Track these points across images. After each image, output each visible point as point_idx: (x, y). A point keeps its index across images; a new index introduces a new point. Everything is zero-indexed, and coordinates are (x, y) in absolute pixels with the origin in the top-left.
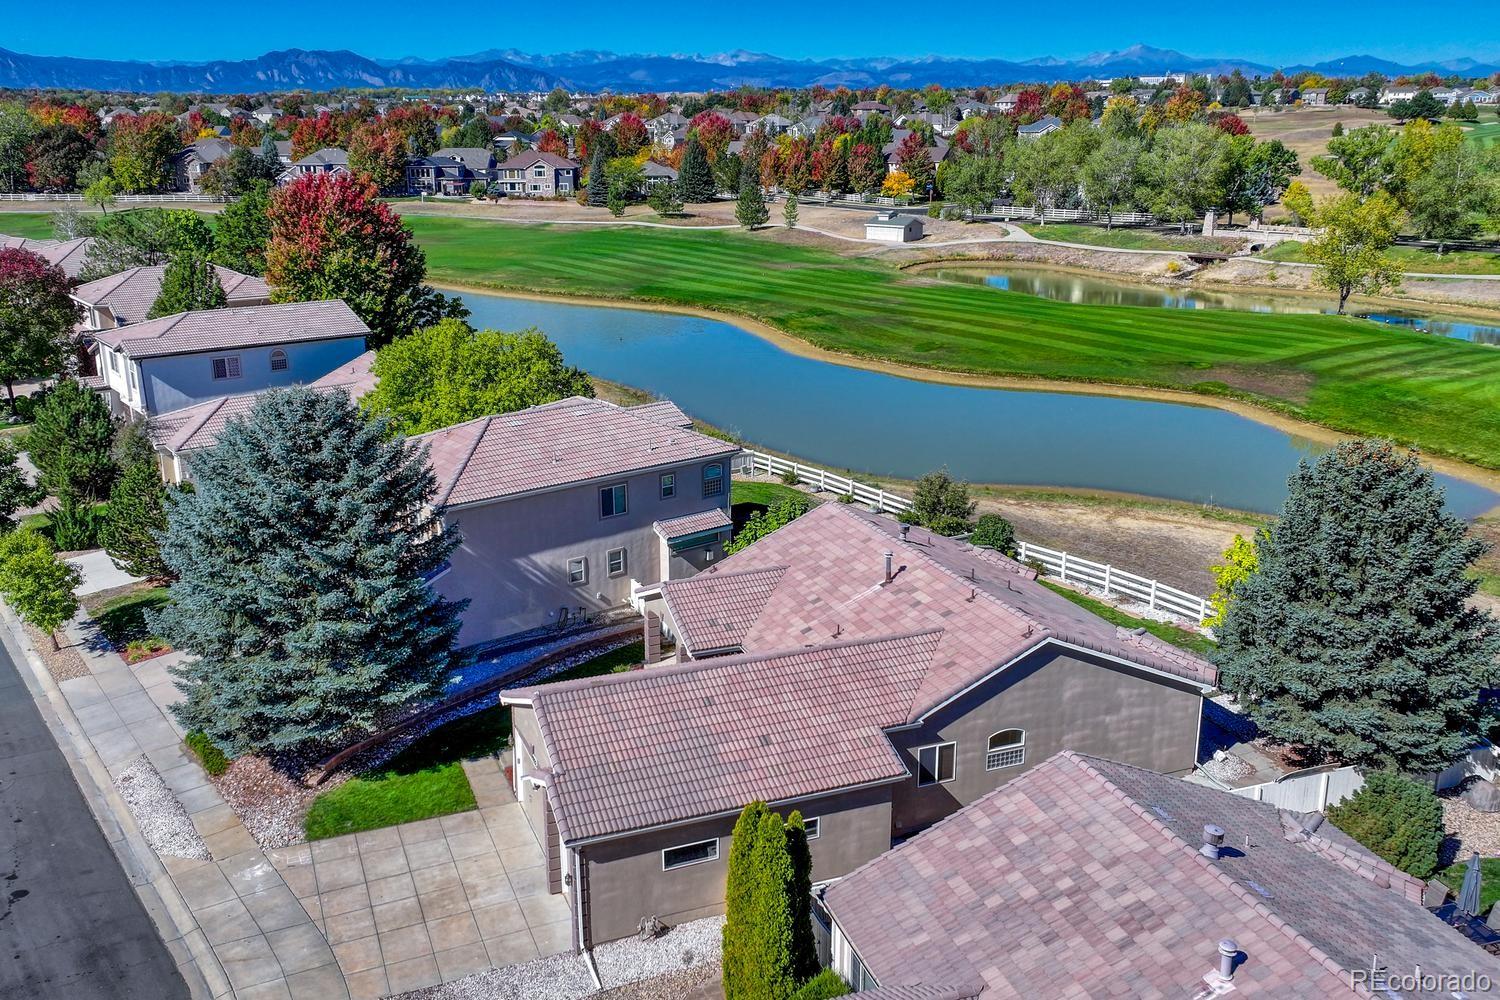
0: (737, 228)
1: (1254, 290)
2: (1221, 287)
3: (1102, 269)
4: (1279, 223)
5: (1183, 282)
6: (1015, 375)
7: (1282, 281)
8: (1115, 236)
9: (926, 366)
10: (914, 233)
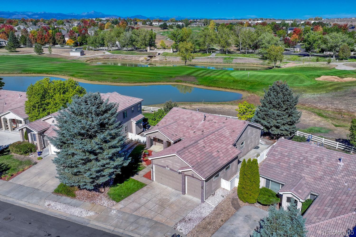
0: (35, 54)
1: (163, 62)
2: (157, 62)
3: (130, 60)
4: (160, 49)
5: (149, 61)
6: (139, 82)
7: (168, 60)
8: (130, 53)
9: (118, 82)
10: (82, 54)
